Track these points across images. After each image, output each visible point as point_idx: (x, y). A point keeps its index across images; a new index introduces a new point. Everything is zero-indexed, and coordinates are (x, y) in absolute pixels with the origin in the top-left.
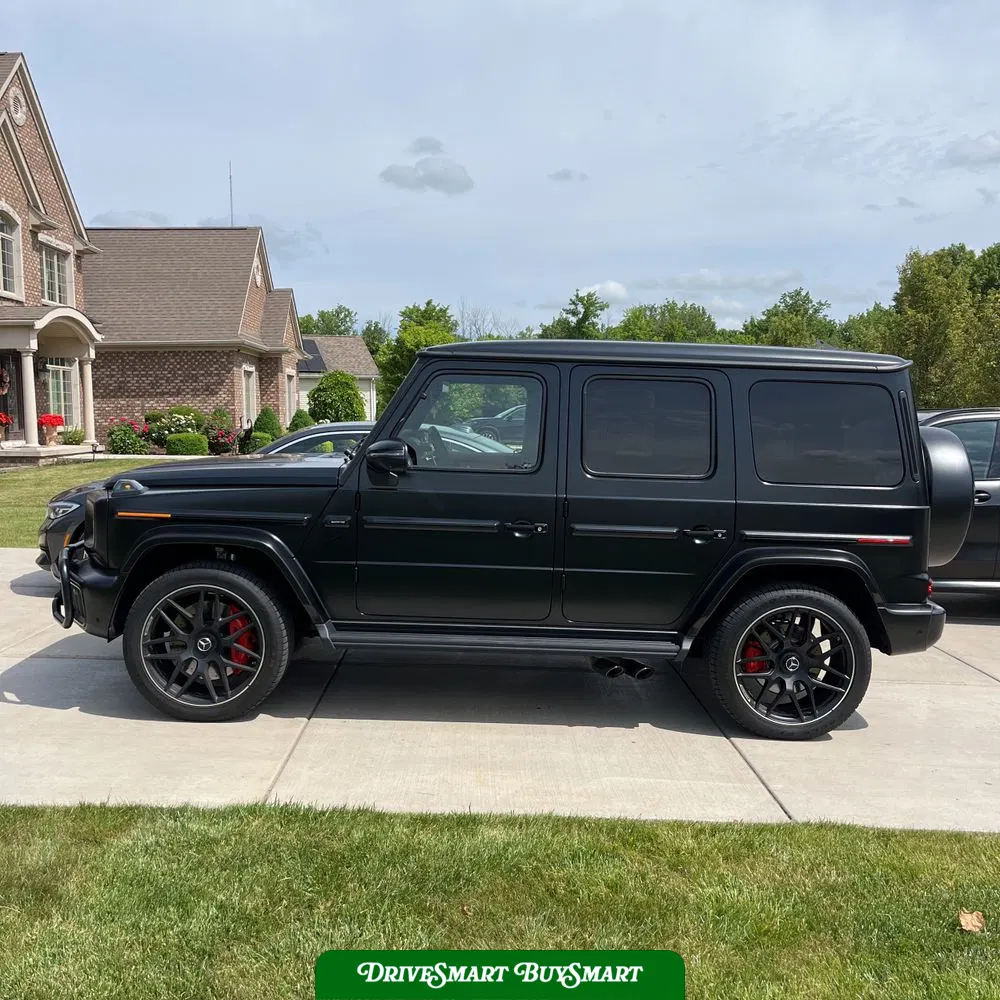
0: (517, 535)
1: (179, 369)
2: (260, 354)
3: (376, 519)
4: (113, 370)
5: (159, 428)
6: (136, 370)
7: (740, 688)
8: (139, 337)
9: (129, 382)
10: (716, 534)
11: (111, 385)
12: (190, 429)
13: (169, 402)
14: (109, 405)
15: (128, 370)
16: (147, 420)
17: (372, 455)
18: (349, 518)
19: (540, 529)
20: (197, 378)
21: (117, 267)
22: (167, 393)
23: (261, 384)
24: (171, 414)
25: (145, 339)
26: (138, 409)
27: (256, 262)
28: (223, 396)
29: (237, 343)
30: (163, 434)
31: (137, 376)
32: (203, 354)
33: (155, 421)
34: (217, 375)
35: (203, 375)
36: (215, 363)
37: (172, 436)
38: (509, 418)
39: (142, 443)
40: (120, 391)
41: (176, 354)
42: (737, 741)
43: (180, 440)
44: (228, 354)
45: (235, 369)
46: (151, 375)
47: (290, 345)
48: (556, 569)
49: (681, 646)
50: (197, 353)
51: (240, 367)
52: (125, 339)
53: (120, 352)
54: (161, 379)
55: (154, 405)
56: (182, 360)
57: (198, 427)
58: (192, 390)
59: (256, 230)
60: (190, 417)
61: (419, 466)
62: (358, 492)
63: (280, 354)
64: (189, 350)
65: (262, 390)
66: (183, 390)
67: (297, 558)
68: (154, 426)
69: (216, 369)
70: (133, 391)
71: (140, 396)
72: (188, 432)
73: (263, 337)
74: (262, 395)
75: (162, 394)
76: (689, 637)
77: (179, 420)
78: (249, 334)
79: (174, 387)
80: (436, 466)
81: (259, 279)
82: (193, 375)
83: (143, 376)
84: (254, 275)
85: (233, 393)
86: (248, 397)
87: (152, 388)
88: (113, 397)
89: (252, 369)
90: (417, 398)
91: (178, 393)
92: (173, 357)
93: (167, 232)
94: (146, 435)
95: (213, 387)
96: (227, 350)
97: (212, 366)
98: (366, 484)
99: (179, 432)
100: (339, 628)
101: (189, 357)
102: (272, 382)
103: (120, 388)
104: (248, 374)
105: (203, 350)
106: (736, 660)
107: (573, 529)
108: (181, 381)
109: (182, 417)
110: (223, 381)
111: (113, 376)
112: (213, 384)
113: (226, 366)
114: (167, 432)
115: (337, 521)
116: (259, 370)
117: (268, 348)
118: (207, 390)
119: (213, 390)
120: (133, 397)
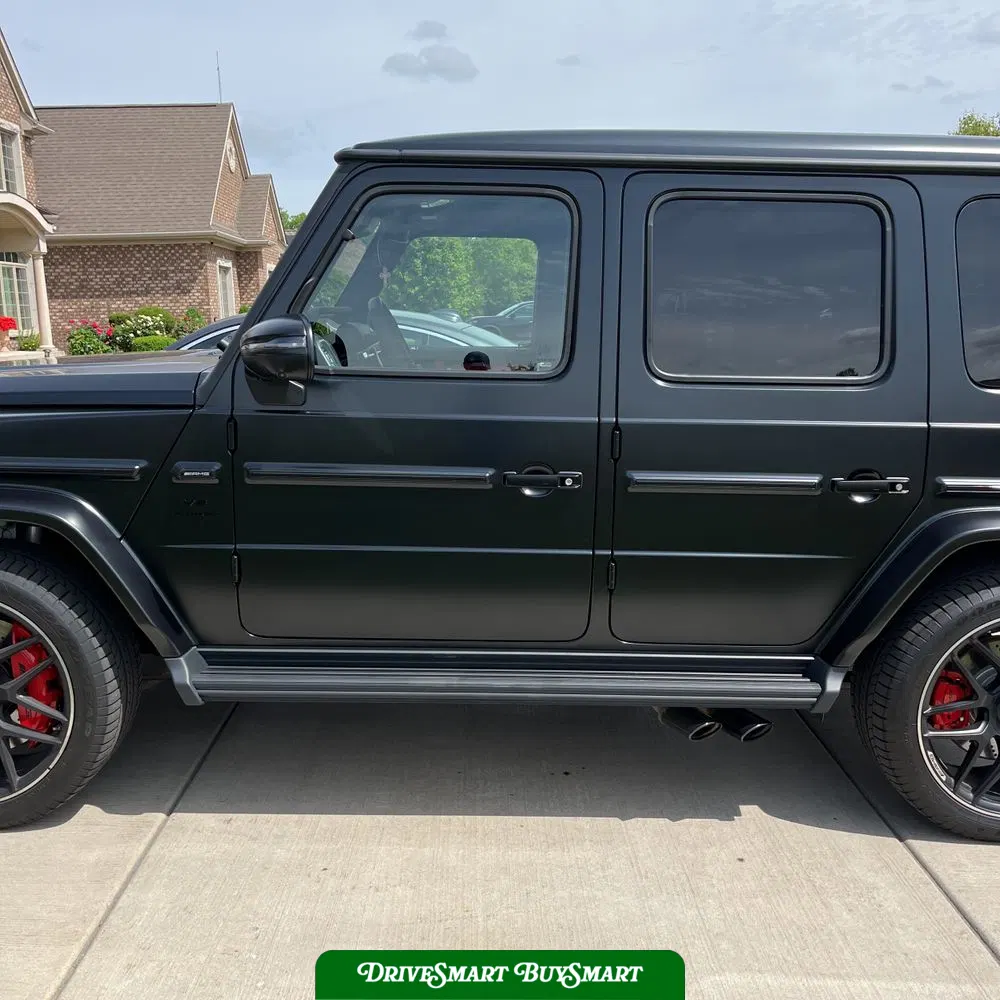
0: (528, 492)
1: (146, 265)
2: (237, 247)
3: (268, 467)
4: (74, 266)
5: (124, 331)
6: (98, 266)
7: (928, 757)
8: (98, 229)
9: (91, 280)
10: (893, 486)
11: (71, 284)
12: (158, 332)
13: (137, 302)
14: (71, 307)
15: (90, 266)
16: (110, 322)
17: (252, 346)
18: (217, 466)
19: (569, 482)
20: (167, 275)
21: (73, 150)
22: (134, 292)
23: (240, 281)
24: (136, 315)
25: (108, 231)
26: (104, 310)
27: (228, 143)
28: (196, 295)
29: (209, 234)
30: (128, 337)
31: (100, 273)
32: (173, 248)
33: (120, 323)
34: (188, 271)
35: (173, 272)
36: (186, 258)
37: (138, 339)
38: (513, 316)
39: (106, 348)
40: (83, 290)
41: (141, 248)
42: (919, 845)
43: (146, 344)
44: (198, 247)
45: (208, 264)
46: (115, 273)
47: (272, 239)
48: (597, 552)
49: (823, 686)
50: (165, 247)
51: (215, 262)
52: (84, 231)
53: (80, 247)
54: (127, 276)
55: (120, 306)
56: (149, 255)
57: (168, 329)
58: (162, 289)
59: (227, 107)
60: (158, 319)
61: (351, 367)
62: (232, 418)
63: (260, 248)
64: (157, 244)
65: (241, 288)
66: (153, 289)
67: (127, 540)
68: (119, 329)
69: (188, 265)
70: (96, 290)
71: (105, 297)
72: (156, 335)
73: (239, 229)
74: (242, 294)
75: (130, 293)
76: (838, 669)
77: (146, 321)
78: (224, 225)
79: (142, 286)
80: (382, 367)
81: (233, 164)
82: (163, 272)
83: (107, 273)
84: (227, 158)
85: (207, 291)
86: (225, 295)
87: (118, 286)
88: (76, 297)
89: (229, 264)
90: (338, 238)
91: (147, 292)
92: (139, 252)
93: (129, 110)
94: (110, 339)
95: (185, 285)
96: (198, 243)
97: (182, 261)
98: (247, 404)
99: (147, 335)
100: (212, 660)
101: (157, 252)
102: (251, 279)
103: (83, 287)
104: (225, 270)
105: (172, 243)
106: (923, 709)
107: (630, 481)
108: (150, 278)
109: (149, 318)
110: (196, 278)
111: (74, 274)
112: (185, 282)
113: (198, 261)
114: (132, 335)
115: (197, 472)
116: (238, 265)
117: (245, 241)
118: (179, 289)
119: (185, 288)
120: (98, 296)
